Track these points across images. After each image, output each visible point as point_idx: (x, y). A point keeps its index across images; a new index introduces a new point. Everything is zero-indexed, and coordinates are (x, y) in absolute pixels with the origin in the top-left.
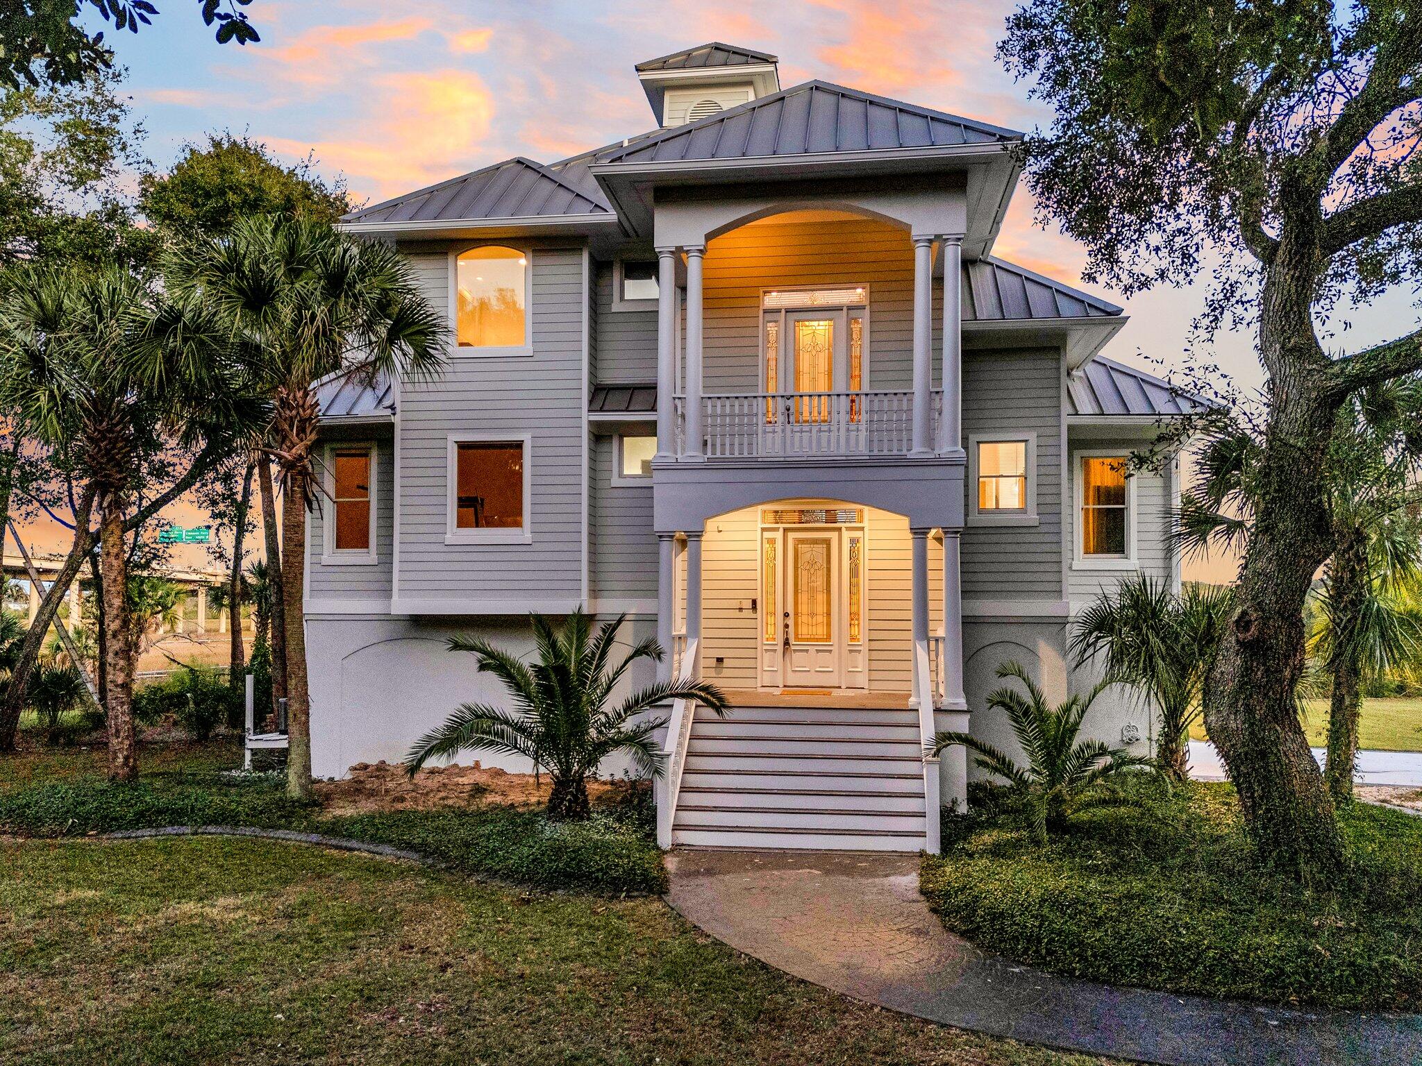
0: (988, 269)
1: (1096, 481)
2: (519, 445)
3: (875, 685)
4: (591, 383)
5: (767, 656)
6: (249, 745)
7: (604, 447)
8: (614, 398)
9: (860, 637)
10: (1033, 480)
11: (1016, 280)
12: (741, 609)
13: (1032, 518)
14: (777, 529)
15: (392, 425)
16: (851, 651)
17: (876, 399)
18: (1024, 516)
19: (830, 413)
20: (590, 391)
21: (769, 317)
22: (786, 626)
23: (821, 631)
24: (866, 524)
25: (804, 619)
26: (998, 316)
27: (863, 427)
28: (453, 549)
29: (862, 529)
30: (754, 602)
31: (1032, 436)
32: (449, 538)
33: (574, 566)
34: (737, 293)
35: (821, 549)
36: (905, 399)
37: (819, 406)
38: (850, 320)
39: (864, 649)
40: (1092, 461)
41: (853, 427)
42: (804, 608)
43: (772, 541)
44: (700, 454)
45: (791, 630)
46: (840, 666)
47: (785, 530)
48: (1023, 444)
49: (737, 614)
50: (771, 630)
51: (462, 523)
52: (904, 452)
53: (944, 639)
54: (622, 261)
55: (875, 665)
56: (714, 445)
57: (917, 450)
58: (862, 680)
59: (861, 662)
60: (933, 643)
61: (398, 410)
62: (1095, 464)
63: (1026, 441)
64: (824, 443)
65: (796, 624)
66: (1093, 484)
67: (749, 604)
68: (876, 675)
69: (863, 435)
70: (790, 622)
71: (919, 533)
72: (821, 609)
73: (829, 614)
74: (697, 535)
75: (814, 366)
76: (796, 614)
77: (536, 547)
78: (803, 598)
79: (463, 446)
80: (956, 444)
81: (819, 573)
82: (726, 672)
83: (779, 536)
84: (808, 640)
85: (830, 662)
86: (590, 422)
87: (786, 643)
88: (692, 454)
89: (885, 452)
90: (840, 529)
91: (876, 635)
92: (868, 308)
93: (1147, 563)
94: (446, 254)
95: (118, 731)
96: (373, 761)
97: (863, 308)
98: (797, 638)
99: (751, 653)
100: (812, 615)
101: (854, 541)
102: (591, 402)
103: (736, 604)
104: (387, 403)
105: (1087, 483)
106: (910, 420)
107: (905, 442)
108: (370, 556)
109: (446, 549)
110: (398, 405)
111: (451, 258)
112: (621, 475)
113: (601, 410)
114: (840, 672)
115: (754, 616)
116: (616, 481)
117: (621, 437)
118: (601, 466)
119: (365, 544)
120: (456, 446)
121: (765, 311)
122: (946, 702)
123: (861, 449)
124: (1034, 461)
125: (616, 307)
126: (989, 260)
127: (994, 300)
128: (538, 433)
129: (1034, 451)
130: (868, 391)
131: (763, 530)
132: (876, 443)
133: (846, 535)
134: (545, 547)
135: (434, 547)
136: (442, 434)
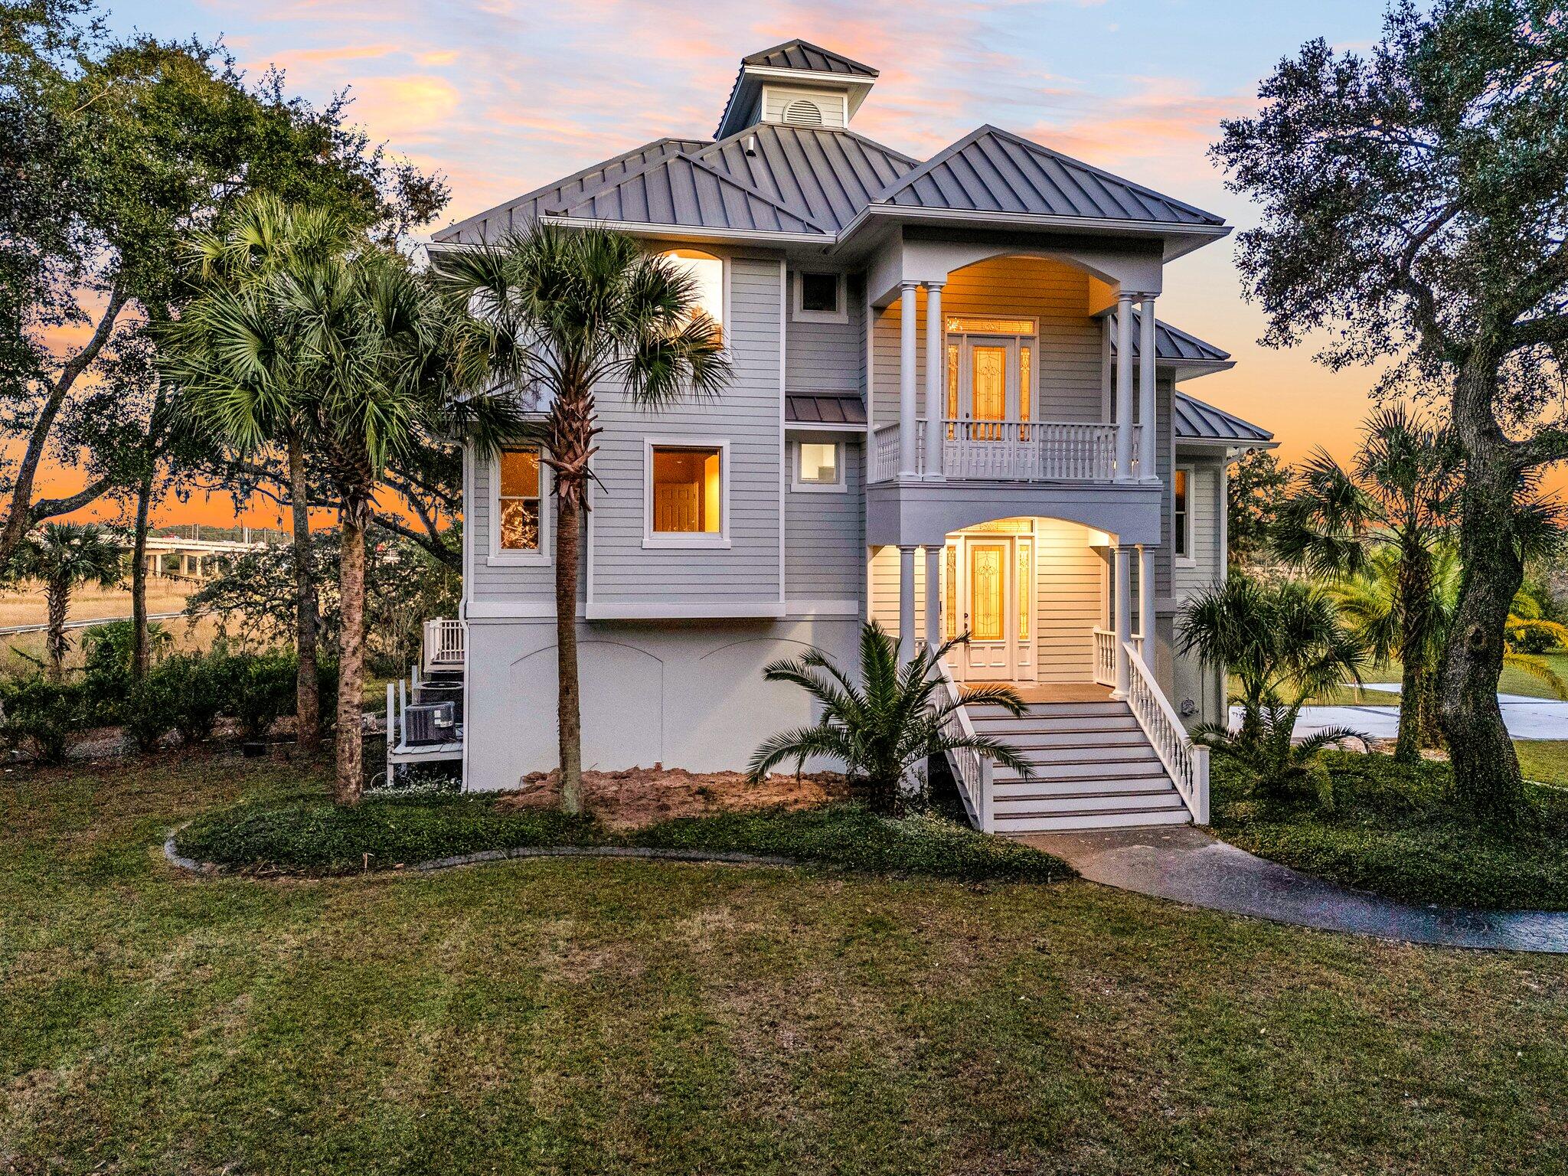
2: (717, 451)
3: (1043, 677)
4: (788, 391)
8: (801, 407)
9: (1030, 634)
16: (1021, 647)
20: (786, 399)
21: (952, 340)
22: (966, 626)
23: (995, 630)
24: (1036, 532)
25: (980, 619)
28: (650, 552)
29: (1033, 537)
32: (647, 542)
33: (772, 570)
35: (995, 555)
38: (1021, 348)
39: (1034, 645)
42: (980, 610)
44: (941, 474)
46: (1011, 661)
47: (966, 538)
50: (951, 630)
51: (657, 527)
53: (1143, 639)
54: (802, 272)
55: (1044, 660)
57: (1123, 477)
58: (1031, 673)
59: (1031, 657)
65: (974, 624)
68: (1044, 669)
70: (969, 621)
72: (995, 610)
73: (1002, 615)
74: (937, 549)
75: (989, 388)
76: (974, 615)
77: (735, 552)
78: (980, 599)
79: (658, 449)
81: (995, 577)
83: (960, 543)
84: (984, 638)
85: (1002, 657)
88: (934, 474)
90: (1013, 537)
91: (1044, 633)
92: (1037, 339)
93: (1201, 561)
95: (352, 755)
97: (1033, 338)
98: (975, 636)
101: (1025, 548)
109: (643, 553)
112: (801, 481)
113: (797, 420)
114: (1012, 666)
116: (796, 487)
117: (800, 443)
120: (652, 450)
121: (949, 335)
128: (739, 439)
131: (947, 538)
133: (1019, 543)
134: (745, 551)
135: (630, 551)
136: (639, 436)
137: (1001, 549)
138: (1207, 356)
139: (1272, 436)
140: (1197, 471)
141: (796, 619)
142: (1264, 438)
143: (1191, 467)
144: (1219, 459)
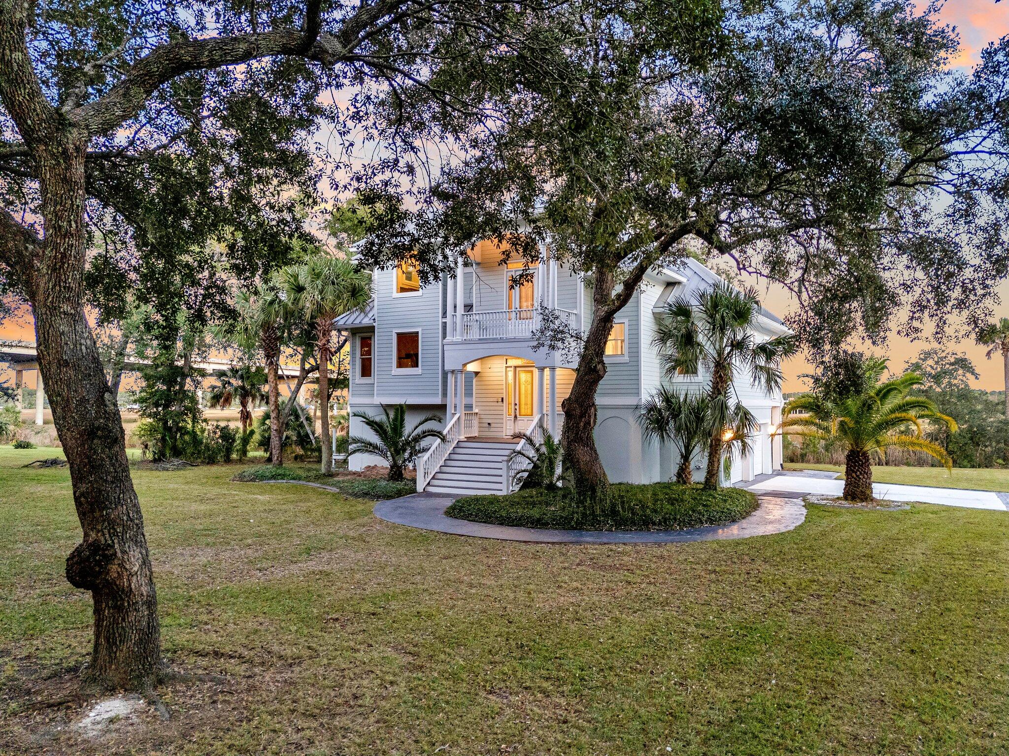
5: (508, 422)
6: (334, 457)
10: (627, 341)
12: (497, 402)
13: (626, 359)
14: (512, 367)
15: (374, 327)
18: (623, 358)
23: (529, 412)
25: (522, 406)
30: (503, 399)
31: (626, 321)
32: (393, 373)
33: (436, 384)
35: (529, 375)
42: (523, 402)
43: (511, 372)
45: (518, 411)
47: (515, 367)
48: (623, 325)
49: (496, 404)
61: (377, 321)
63: (624, 323)
65: (520, 409)
67: (500, 400)
70: (517, 407)
71: (540, 369)
72: (529, 402)
73: (532, 404)
74: (460, 371)
76: (519, 404)
77: (424, 376)
78: (523, 396)
79: (398, 334)
81: (529, 386)
82: (492, 429)
83: (513, 369)
84: (524, 415)
86: (443, 322)
87: (516, 417)
96: (372, 465)
98: (520, 415)
99: (501, 421)
100: (526, 404)
102: (443, 314)
103: (495, 400)
104: (373, 318)
108: (370, 380)
110: (377, 319)
115: (502, 405)
119: (370, 375)
124: (627, 332)
128: (425, 328)
129: (627, 328)
131: (506, 366)
134: (426, 376)
135: (388, 376)
136: (391, 330)
137: (532, 372)
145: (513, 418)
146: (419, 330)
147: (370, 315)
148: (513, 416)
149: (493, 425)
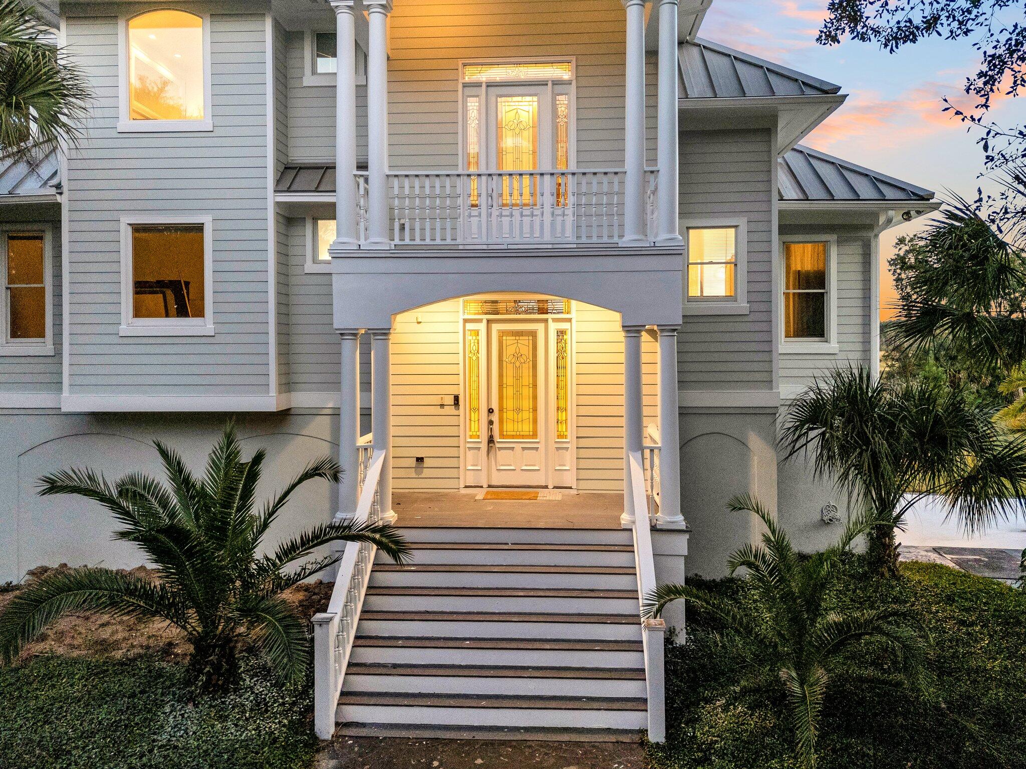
0: (695, 51)
1: (797, 266)
2: (199, 229)
3: (584, 485)
4: (278, 160)
5: (470, 454)
7: (296, 231)
8: (304, 179)
9: (568, 433)
10: (743, 267)
11: (725, 60)
12: (442, 406)
13: (742, 306)
14: (480, 321)
15: (58, 206)
16: (558, 449)
17: (584, 180)
18: (735, 305)
19: (532, 195)
20: (276, 170)
21: (468, 91)
22: (491, 423)
23: (527, 428)
24: (573, 315)
25: (509, 415)
26: (710, 94)
27: (569, 211)
28: (125, 341)
29: (570, 320)
30: (456, 398)
31: (742, 222)
32: (124, 329)
33: (261, 359)
34: (434, 64)
35: (525, 341)
36: (616, 179)
37: (521, 188)
38: (554, 95)
39: (572, 446)
40: (793, 246)
41: (559, 211)
42: (509, 404)
43: (477, 333)
44: (386, 241)
45: (496, 426)
46: (546, 466)
47: (488, 321)
48: (733, 230)
49: (438, 410)
50: (474, 426)
51: (138, 312)
52: (616, 239)
53: (660, 449)
54: (313, 31)
55: (584, 464)
56: (412, 230)
57: (629, 239)
58: (569, 479)
59: (569, 460)
60: (647, 453)
61: (65, 189)
62: (796, 249)
63: (736, 227)
64: (526, 229)
65: (501, 421)
66: (793, 268)
67: (450, 400)
68: (584, 474)
69: (570, 219)
70: (495, 418)
71: (632, 331)
72: (527, 404)
73: (535, 410)
74: (384, 333)
75: (517, 144)
76: (501, 410)
77: (221, 339)
78: (509, 392)
79: (137, 229)
80: (671, 230)
81: (525, 366)
82: (426, 473)
83: (482, 327)
84: (513, 437)
85: (535, 460)
86: (278, 204)
87: (491, 440)
88: (378, 240)
89: (595, 240)
90: (546, 321)
91: (584, 432)
92: (574, 83)
93: (846, 347)
94: (116, 17)
96: (53, 563)
97: (569, 83)
98: (502, 436)
99: (453, 452)
100: (518, 410)
101: (561, 333)
102: (278, 182)
103: (436, 400)
104: (54, 182)
105: (788, 267)
106: (621, 204)
107: (616, 228)
108: (44, 346)
109: (121, 341)
110: (65, 184)
111: (121, 24)
112: (315, 260)
113: (289, 190)
114: (547, 471)
115: (456, 413)
116: (309, 267)
117: (315, 220)
118: (293, 251)
119: (41, 334)
120: (130, 229)
121: (465, 85)
122: (664, 519)
123: (568, 236)
124: (744, 247)
125: (308, 80)
126: (696, 41)
127: (704, 80)
128: (220, 215)
129: (744, 237)
130: (574, 169)
131: (466, 321)
132: (584, 229)
133: (553, 327)
134: (229, 339)
135: (106, 339)
136: (115, 215)
137: (533, 334)
138: (808, 91)
139: (932, 195)
140: (839, 243)
141: (314, 413)
142: (922, 198)
143: (833, 237)
144: (870, 227)
145: (484, 446)
146: (206, 220)
147: (45, 171)
148: (484, 439)
149: (427, 462)
